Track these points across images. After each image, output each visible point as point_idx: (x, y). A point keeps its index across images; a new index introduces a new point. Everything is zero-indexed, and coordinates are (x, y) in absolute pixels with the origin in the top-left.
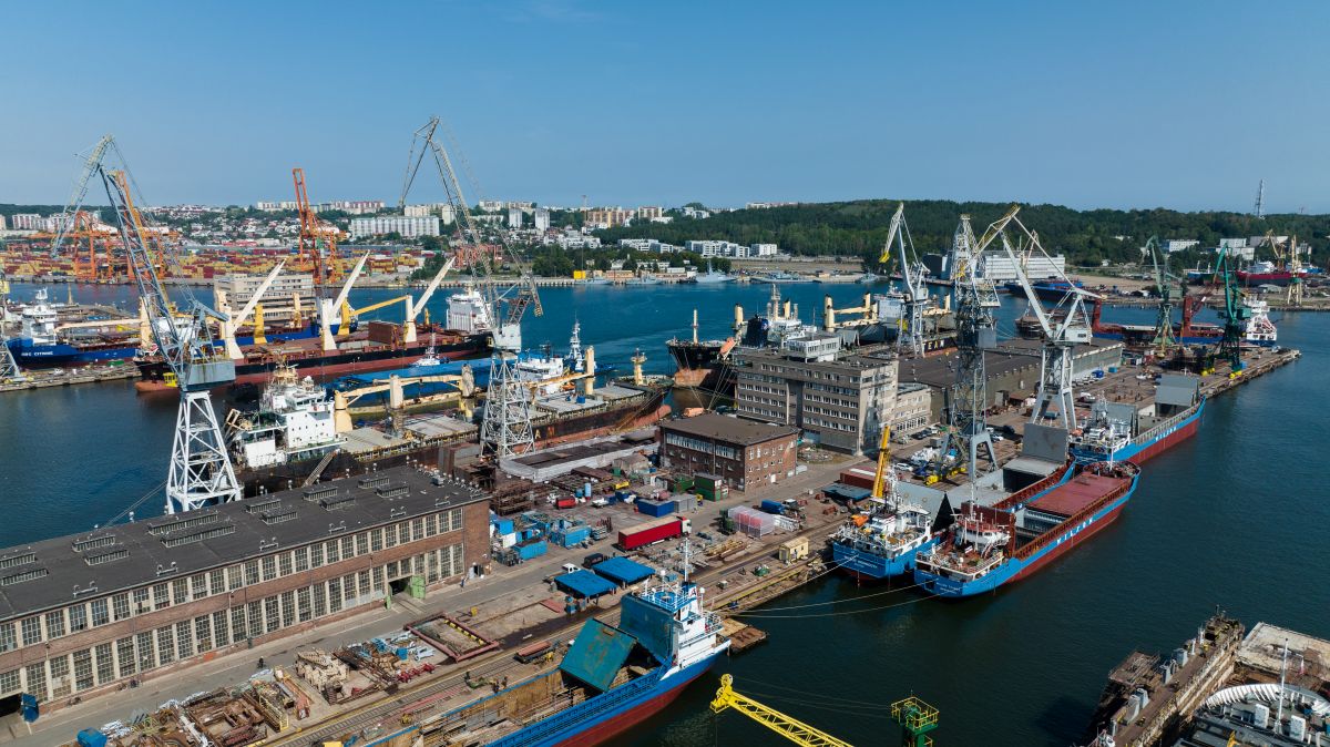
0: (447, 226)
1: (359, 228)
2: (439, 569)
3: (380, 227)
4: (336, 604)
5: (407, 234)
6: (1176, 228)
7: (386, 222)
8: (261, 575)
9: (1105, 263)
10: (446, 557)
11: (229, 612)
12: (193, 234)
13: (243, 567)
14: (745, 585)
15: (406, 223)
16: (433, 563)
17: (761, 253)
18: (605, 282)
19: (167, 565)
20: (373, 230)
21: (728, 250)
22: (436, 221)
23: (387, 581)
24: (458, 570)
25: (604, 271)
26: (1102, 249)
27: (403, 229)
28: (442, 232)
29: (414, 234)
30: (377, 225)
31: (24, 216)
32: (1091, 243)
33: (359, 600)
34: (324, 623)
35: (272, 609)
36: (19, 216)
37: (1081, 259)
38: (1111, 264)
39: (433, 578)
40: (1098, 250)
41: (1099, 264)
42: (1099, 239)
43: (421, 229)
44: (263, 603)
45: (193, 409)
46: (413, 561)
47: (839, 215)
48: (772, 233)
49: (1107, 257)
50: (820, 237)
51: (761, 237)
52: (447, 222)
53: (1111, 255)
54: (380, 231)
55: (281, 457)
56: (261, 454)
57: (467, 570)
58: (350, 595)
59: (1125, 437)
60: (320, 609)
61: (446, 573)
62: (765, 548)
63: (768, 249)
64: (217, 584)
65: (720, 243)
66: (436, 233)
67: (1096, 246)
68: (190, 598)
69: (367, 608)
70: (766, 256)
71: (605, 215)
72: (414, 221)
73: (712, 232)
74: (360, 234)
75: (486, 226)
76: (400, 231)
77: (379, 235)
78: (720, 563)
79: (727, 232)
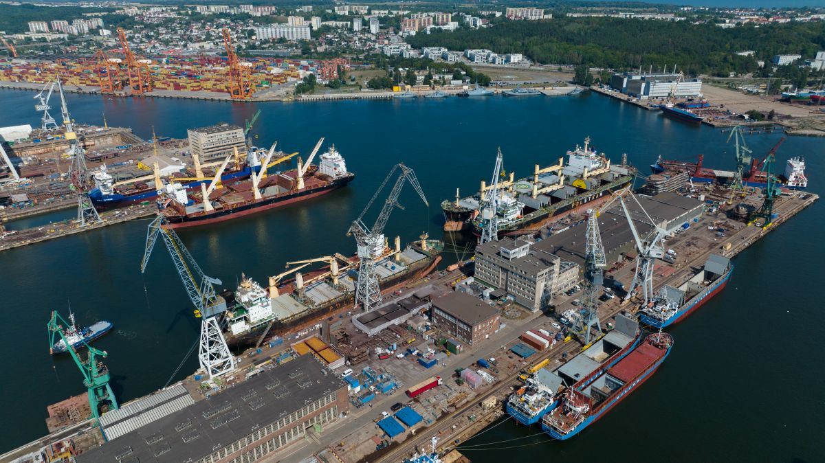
0: (315, 32)
1: (261, 33)
2: (327, 418)
3: (274, 33)
4: (284, 442)
5: (291, 38)
6: (787, 44)
7: (278, 30)
8: (253, 440)
9: (732, 75)
10: (329, 413)
11: (242, 456)
12: (161, 37)
13: (246, 439)
14: (464, 427)
15: (290, 30)
16: (324, 416)
17: (512, 61)
18: (412, 96)
19: (217, 445)
20: (270, 36)
21: (490, 59)
22: (308, 30)
23: (304, 428)
24: (335, 416)
25: (412, 85)
26: (732, 64)
27: (288, 35)
28: (312, 36)
29: (295, 38)
30: (272, 32)
31: (58, 22)
32: (725, 59)
33: (293, 438)
34: (279, 450)
35: (258, 451)
36: (55, 22)
37: (716, 72)
38: (736, 76)
39: (324, 422)
40: (729, 64)
41: (727, 76)
42: (731, 57)
43: (299, 34)
44: (255, 450)
45: (209, 326)
46: (315, 418)
47: (564, 31)
48: (520, 43)
49: (735, 69)
50: (550, 50)
51: (513, 48)
52: (315, 28)
53: (737, 68)
54: (274, 37)
55: (248, 327)
56: (238, 328)
57: (339, 415)
58: (289, 437)
59: (675, 310)
60: (278, 446)
61: (329, 418)
62: (476, 397)
63: (516, 58)
64: (236, 448)
65: (487, 51)
66: (309, 37)
67: (728, 62)
68: (226, 455)
69: (296, 441)
70: (514, 63)
71: (414, 22)
72: (294, 30)
73: (482, 42)
74: (262, 38)
75: (339, 31)
76: (286, 37)
77: (273, 39)
78: (453, 409)
79: (492, 42)
